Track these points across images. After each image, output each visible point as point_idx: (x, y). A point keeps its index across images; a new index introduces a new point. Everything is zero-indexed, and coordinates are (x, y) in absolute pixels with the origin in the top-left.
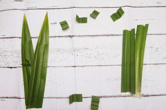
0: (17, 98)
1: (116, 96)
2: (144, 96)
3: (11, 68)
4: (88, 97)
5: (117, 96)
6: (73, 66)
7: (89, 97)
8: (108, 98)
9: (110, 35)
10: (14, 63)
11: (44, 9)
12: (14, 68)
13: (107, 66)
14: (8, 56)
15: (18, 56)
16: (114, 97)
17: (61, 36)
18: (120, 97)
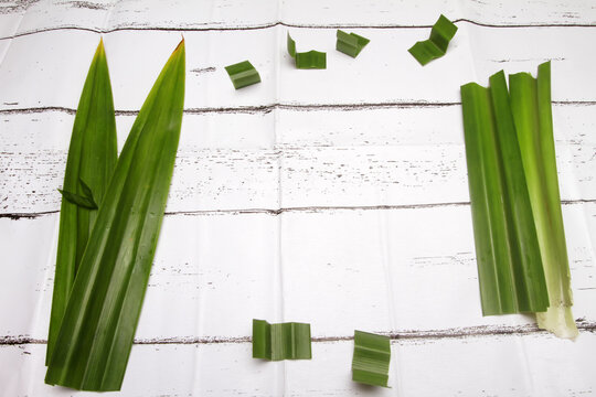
0: (11, 343)
1: (463, 334)
2: (587, 328)
3: (16, 217)
4: (337, 339)
5: (469, 334)
6: (272, 212)
7: (344, 339)
8: (427, 341)
9: (415, 104)
10: (33, 198)
11: (174, 29)
12: (28, 216)
13: (414, 207)
14: (13, 172)
15: (54, 172)
16: (454, 336)
17: (227, 110)
18: (483, 333)
